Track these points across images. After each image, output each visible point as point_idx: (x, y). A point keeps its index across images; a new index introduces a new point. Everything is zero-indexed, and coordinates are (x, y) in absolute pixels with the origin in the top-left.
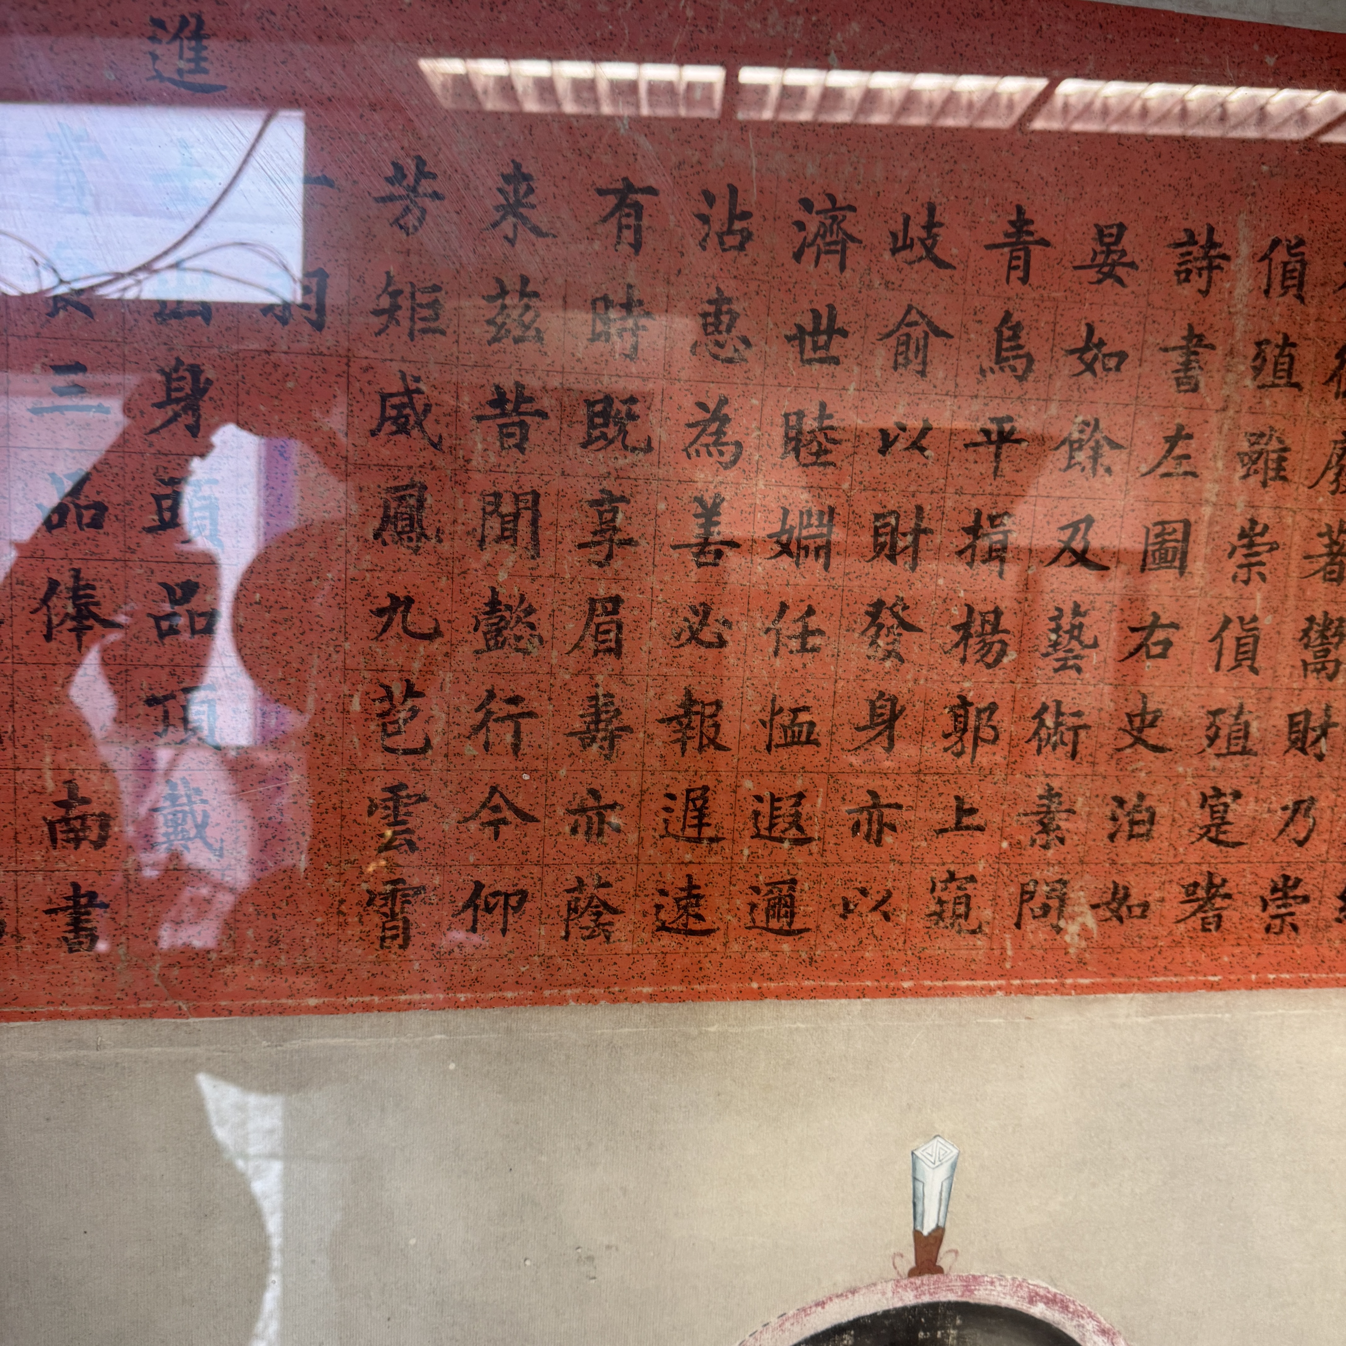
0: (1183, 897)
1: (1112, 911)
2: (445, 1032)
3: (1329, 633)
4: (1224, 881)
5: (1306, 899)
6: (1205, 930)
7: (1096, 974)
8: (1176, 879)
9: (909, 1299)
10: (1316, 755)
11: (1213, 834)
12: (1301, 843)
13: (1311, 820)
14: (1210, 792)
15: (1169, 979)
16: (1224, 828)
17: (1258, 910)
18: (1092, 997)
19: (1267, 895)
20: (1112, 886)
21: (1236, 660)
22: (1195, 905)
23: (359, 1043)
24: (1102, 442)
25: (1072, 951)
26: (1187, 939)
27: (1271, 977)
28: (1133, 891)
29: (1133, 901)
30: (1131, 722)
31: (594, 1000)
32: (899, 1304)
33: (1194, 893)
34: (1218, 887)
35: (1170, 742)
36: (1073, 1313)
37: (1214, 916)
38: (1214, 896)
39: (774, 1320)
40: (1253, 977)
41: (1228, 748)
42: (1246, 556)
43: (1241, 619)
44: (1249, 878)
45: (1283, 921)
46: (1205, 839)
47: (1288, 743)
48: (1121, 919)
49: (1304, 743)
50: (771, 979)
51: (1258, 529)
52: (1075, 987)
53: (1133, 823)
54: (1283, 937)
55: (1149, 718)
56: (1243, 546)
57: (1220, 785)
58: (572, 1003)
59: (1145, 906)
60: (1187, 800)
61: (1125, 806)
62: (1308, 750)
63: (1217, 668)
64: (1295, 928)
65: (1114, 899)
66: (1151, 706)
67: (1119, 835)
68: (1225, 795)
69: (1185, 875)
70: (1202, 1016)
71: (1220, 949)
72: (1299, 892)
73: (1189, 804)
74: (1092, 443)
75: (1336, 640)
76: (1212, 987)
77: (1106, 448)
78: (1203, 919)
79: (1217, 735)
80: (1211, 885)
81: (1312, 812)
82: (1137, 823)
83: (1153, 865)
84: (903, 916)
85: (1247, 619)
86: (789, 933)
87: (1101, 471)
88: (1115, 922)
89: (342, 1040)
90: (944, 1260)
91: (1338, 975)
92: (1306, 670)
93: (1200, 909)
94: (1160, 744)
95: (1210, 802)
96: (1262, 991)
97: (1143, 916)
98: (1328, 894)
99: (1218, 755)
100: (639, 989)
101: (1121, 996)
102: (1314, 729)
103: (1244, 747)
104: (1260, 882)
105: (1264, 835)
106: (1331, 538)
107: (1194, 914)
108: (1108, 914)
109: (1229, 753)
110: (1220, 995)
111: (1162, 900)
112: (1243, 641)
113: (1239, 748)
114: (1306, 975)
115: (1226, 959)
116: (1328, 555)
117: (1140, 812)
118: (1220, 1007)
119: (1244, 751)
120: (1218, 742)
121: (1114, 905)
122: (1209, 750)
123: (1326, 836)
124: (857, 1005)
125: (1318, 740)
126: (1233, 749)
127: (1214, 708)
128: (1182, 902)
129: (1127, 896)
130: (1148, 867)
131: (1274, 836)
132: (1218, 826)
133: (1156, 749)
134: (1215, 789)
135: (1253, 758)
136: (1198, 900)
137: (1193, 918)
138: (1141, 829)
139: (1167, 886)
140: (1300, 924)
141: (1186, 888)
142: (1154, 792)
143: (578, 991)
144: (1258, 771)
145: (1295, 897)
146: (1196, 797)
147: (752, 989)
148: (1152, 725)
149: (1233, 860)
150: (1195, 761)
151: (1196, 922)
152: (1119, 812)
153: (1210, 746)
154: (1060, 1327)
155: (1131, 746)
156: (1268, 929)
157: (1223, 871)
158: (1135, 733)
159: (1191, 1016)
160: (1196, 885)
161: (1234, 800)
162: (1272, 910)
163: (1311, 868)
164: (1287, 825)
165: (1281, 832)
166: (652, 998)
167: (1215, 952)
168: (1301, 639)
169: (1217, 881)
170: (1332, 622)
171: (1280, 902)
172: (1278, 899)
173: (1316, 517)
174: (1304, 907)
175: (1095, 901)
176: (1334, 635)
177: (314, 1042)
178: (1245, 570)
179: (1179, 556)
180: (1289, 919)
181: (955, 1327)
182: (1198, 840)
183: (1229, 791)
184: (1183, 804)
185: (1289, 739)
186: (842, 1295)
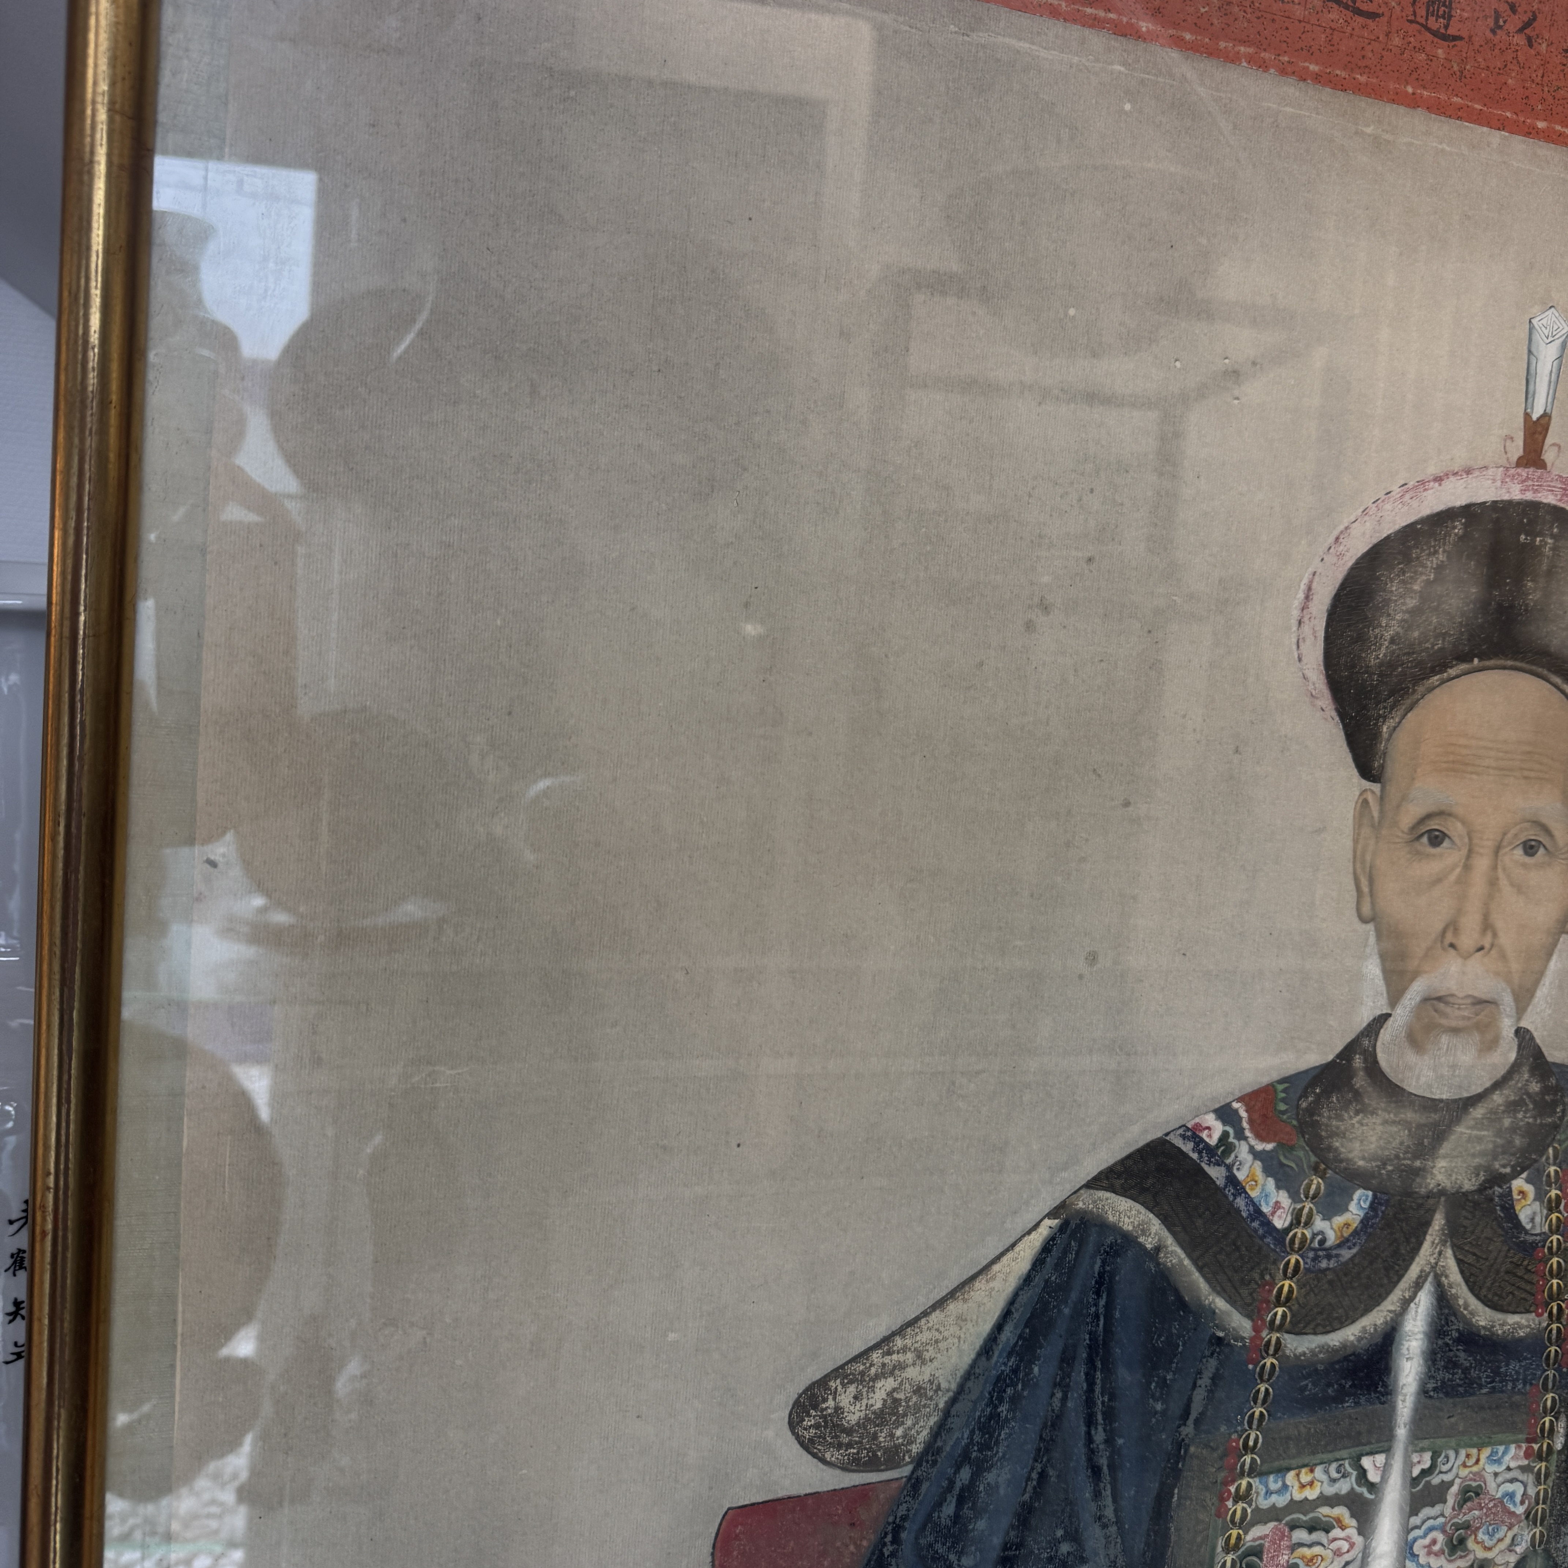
2: (1124, 64)
9: (1515, 493)
23: (1043, 53)
31: (1264, 66)
32: (1506, 497)
39: (1396, 491)
50: (1424, 88)
58: (1245, 64)
84: (1544, 46)
86: (1445, 37)
89: (1027, 45)
90: (1549, 455)
100: (1307, 64)
124: (1496, 137)
143: (1251, 50)
147: (1407, 92)
166: (1317, 78)
177: (1000, 39)
181: (1553, 536)
186: (1457, 473)
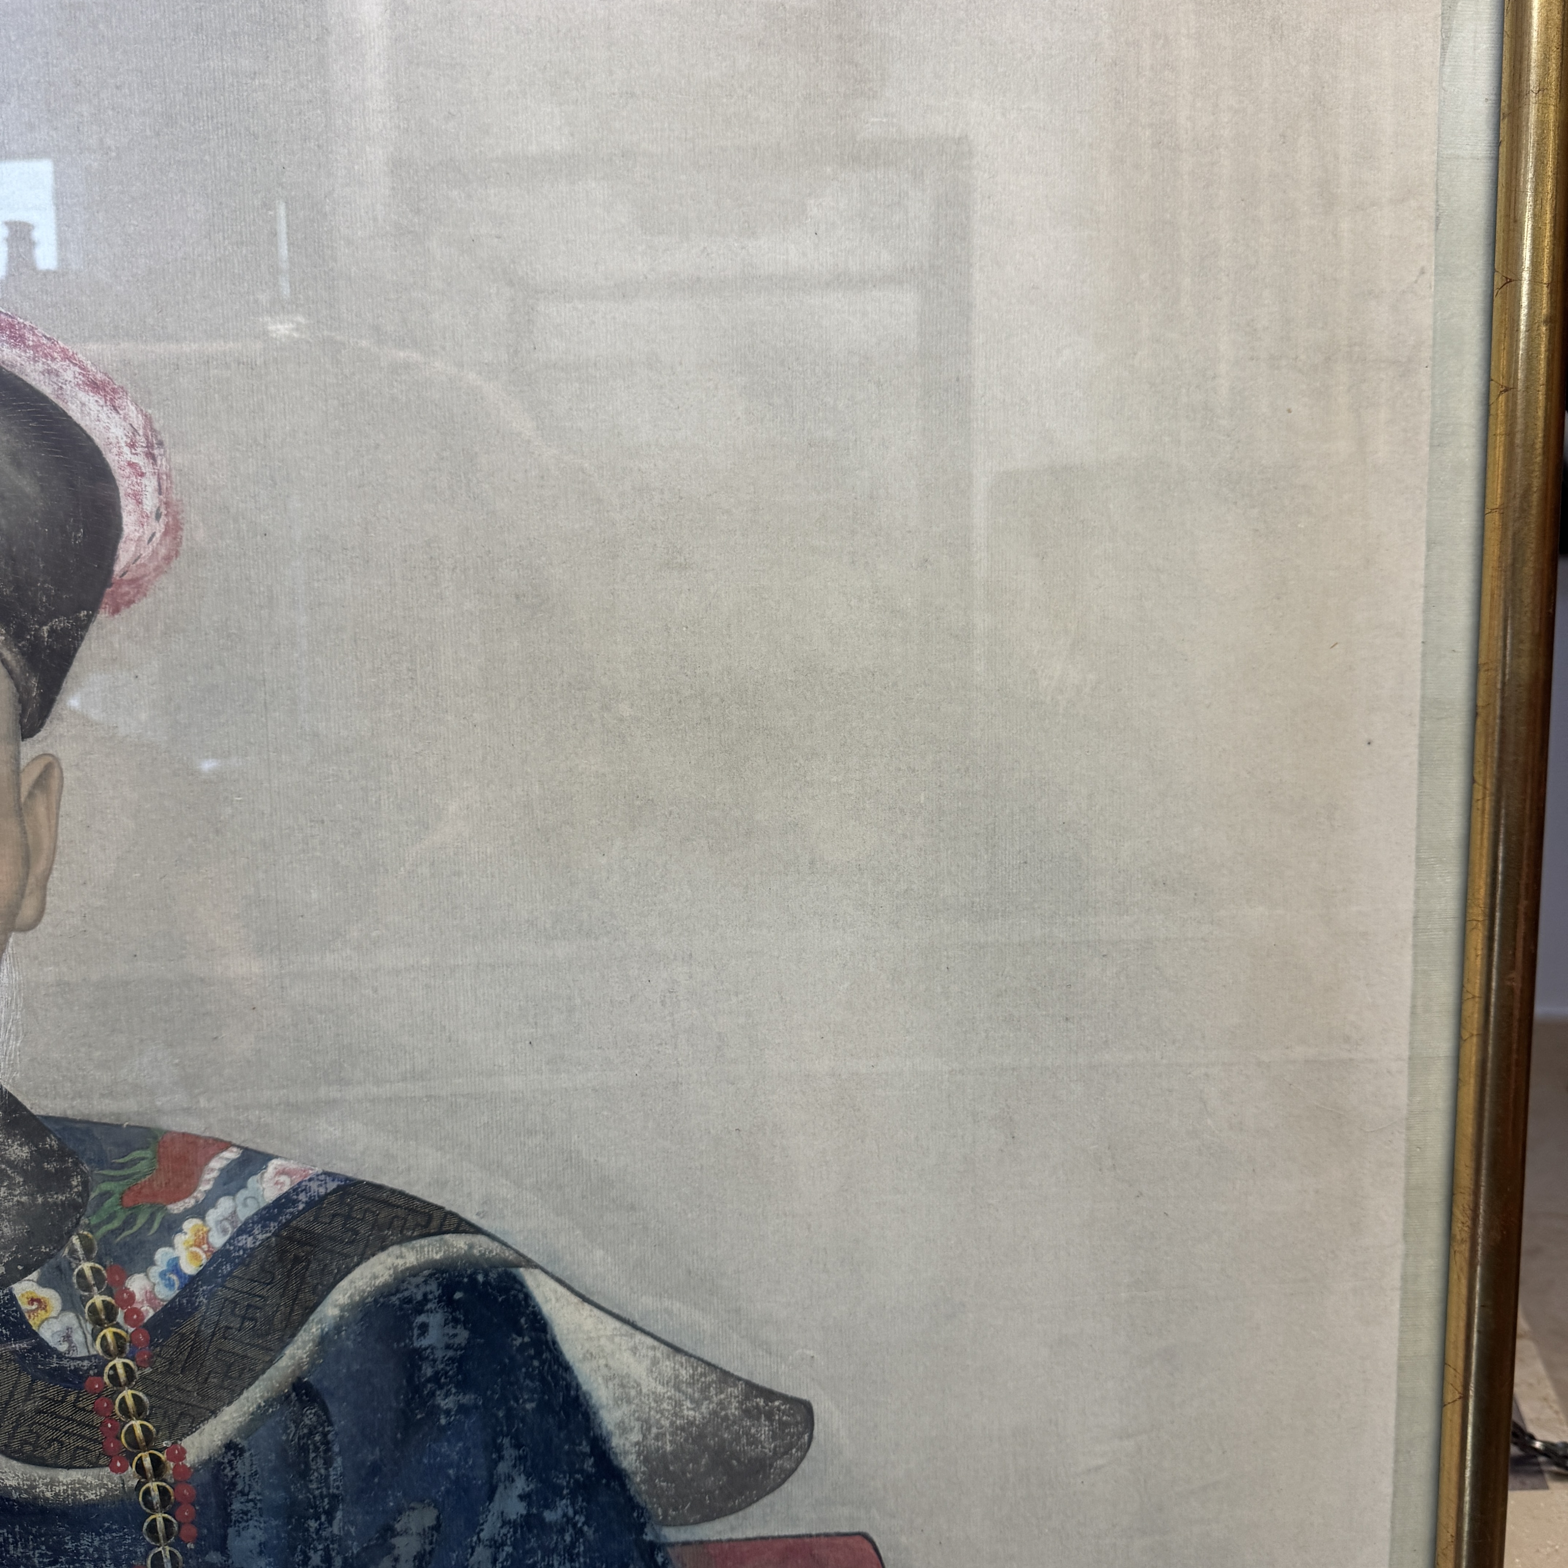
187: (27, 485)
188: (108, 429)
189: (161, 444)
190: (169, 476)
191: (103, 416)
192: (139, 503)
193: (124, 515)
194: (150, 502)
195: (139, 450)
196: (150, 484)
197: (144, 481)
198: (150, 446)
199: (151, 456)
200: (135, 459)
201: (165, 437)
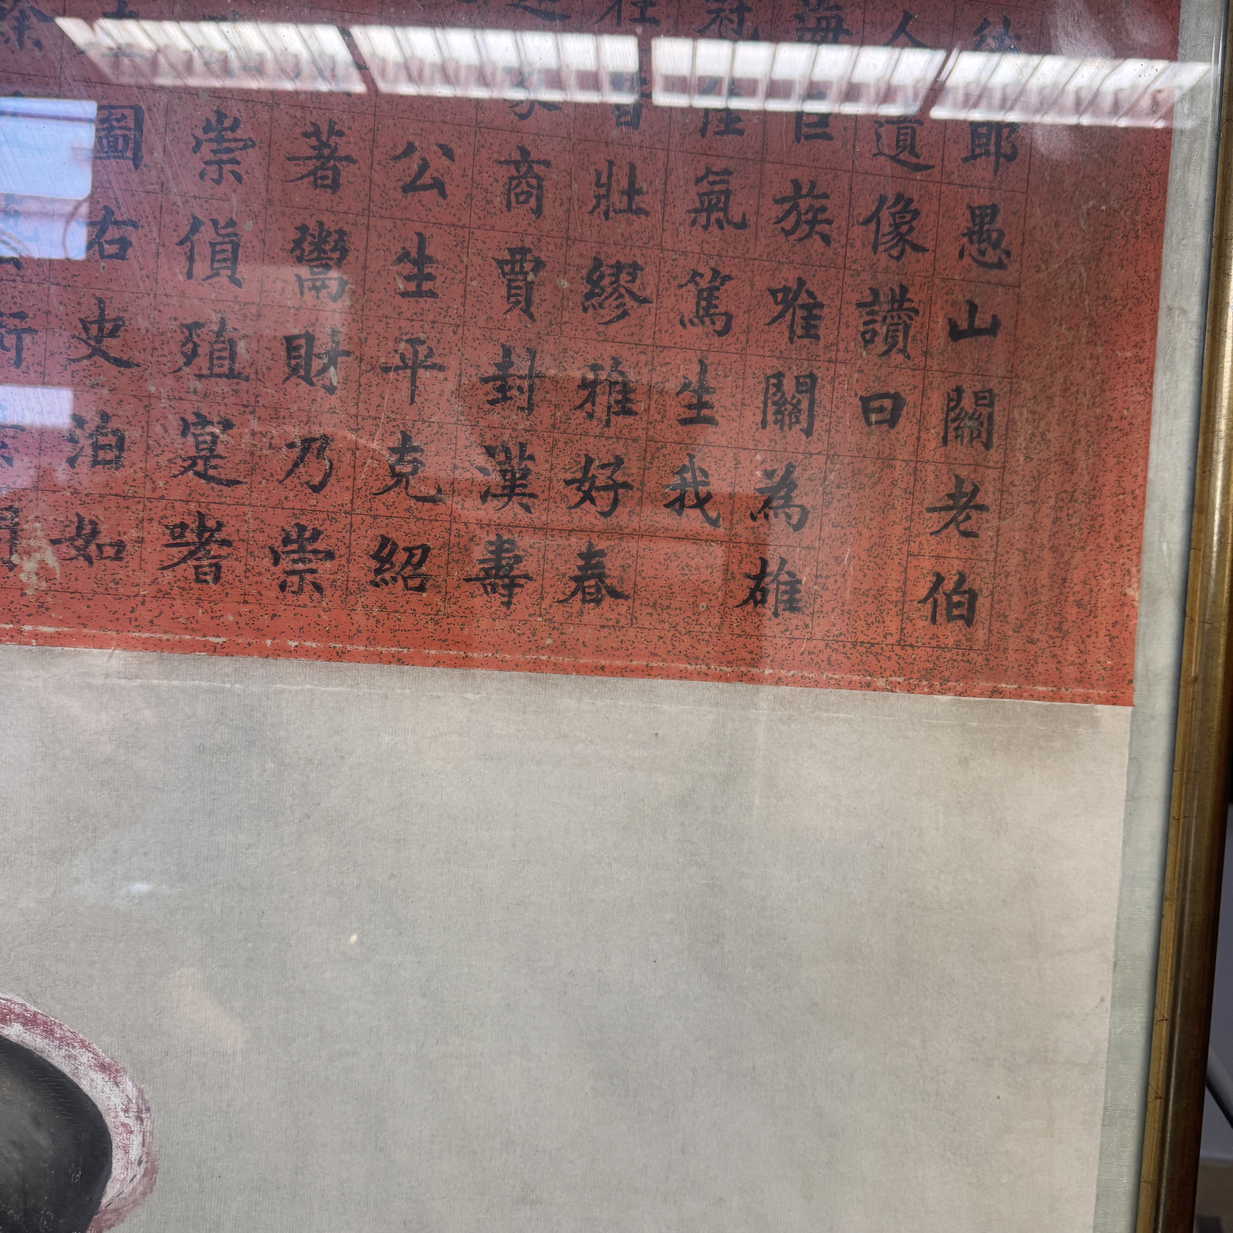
0: (168, 539)
1: (78, 549)
3: (327, 247)
4: (220, 525)
5: (330, 555)
6: (198, 580)
7: (62, 622)
8: (157, 518)
10: (324, 386)
11: (200, 467)
12: (317, 489)
13: (327, 463)
14: (192, 419)
15: (158, 636)
16: (214, 462)
17: (267, 562)
18: (59, 649)
19: (278, 544)
20: (75, 519)
21: (212, 268)
22: (185, 550)
24: (29, 13)
25: (29, 592)
26: (176, 591)
27: (293, 644)
28: (103, 527)
29: (103, 539)
30: (86, 329)
33: (182, 535)
34: (212, 531)
35: (138, 357)
36: (61, 1039)
37: (210, 565)
38: (208, 541)
40: (269, 642)
41: (211, 368)
42: (214, 152)
43: (215, 223)
44: (253, 524)
45: (302, 579)
46: (190, 473)
47: (287, 370)
48: (89, 560)
49: (308, 371)
51: (227, 123)
52: (35, 635)
53: (96, 447)
54: (304, 598)
55: (109, 326)
56: (210, 140)
57: (204, 412)
59: (120, 546)
60: (163, 426)
61: (86, 426)
62: (315, 380)
63: (190, 275)
64: (318, 588)
65: (78, 535)
66: (110, 313)
67: (80, 459)
68: (211, 423)
69: (168, 513)
70: (204, 684)
71: (221, 605)
72: (320, 545)
73: (166, 431)
74: (16, 13)
75: (336, 255)
76: (214, 650)
77: (34, 20)
78: (196, 568)
79: (195, 353)
80: (202, 528)
81: (327, 452)
82: (103, 447)
83: (125, 498)
85: (222, 223)
87: (29, 44)
88: (81, 562)
91: (379, 648)
92: (301, 286)
93: (192, 554)
94: (125, 358)
95: (192, 429)
96: (281, 661)
97: (118, 557)
98: (358, 552)
99: (200, 377)
101: (96, 651)
102: (319, 356)
103: (231, 370)
104: (268, 530)
105: (267, 474)
106: (319, 139)
107: (184, 560)
108: (73, 552)
109: (211, 375)
110: (226, 660)
111: (141, 541)
112: (218, 248)
113: (225, 370)
114: (339, 646)
115: (231, 618)
116: (318, 157)
117: (106, 435)
118: (227, 675)
119: (232, 375)
120: (197, 360)
121: (80, 542)
122: (187, 370)
123: (349, 483)
125: (324, 369)
126: (216, 370)
127: (189, 321)
128: (167, 546)
129: (95, 533)
130: (121, 500)
131: (281, 478)
132: (206, 459)
133: (118, 362)
134: (197, 415)
135: (243, 383)
136: (187, 544)
137: (183, 565)
138: (110, 455)
139: (146, 524)
140: (325, 585)
141: (172, 529)
142: (120, 413)
144: (253, 399)
145: (315, 552)
146: (173, 422)
148: (113, 334)
149: (228, 500)
150: (170, 381)
151: (187, 570)
152: (78, 432)
153: (187, 364)
154: (44, 1056)
155: (89, 357)
156: (283, 587)
157: (217, 512)
158: (93, 343)
159: (189, 683)
160: (183, 526)
161: (223, 431)
162: (286, 564)
163: (333, 520)
164: (296, 465)
165: (289, 473)
167: (215, 608)
168: (292, 251)
169: (211, 523)
170: (329, 234)
171: (296, 556)
172: (293, 552)
173: (299, 114)
174: (328, 564)
175: (56, 535)
176: (334, 250)
178: (215, 167)
179: (131, 146)
180: (309, 577)
182: (182, 473)
183: (216, 419)
184: (158, 429)
185: (289, 365)
187: (43, 1139)
188: (109, 1098)
189: (148, 1110)
190: (152, 1134)
191: (107, 1089)
192: (127, 1153)
193: (114, 1161)
194: (135, 1152)
195: (131, 1114)
196: (136, 1140)
197: (132, 1137)
198: (139, 1111)
199: (140, 1119)
200: (127, 1121)
201: (152, 1105)
